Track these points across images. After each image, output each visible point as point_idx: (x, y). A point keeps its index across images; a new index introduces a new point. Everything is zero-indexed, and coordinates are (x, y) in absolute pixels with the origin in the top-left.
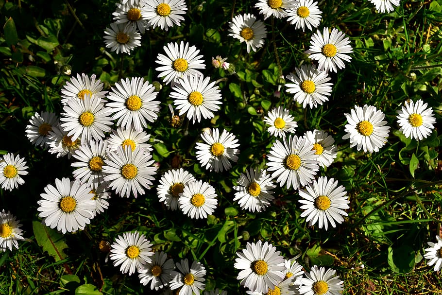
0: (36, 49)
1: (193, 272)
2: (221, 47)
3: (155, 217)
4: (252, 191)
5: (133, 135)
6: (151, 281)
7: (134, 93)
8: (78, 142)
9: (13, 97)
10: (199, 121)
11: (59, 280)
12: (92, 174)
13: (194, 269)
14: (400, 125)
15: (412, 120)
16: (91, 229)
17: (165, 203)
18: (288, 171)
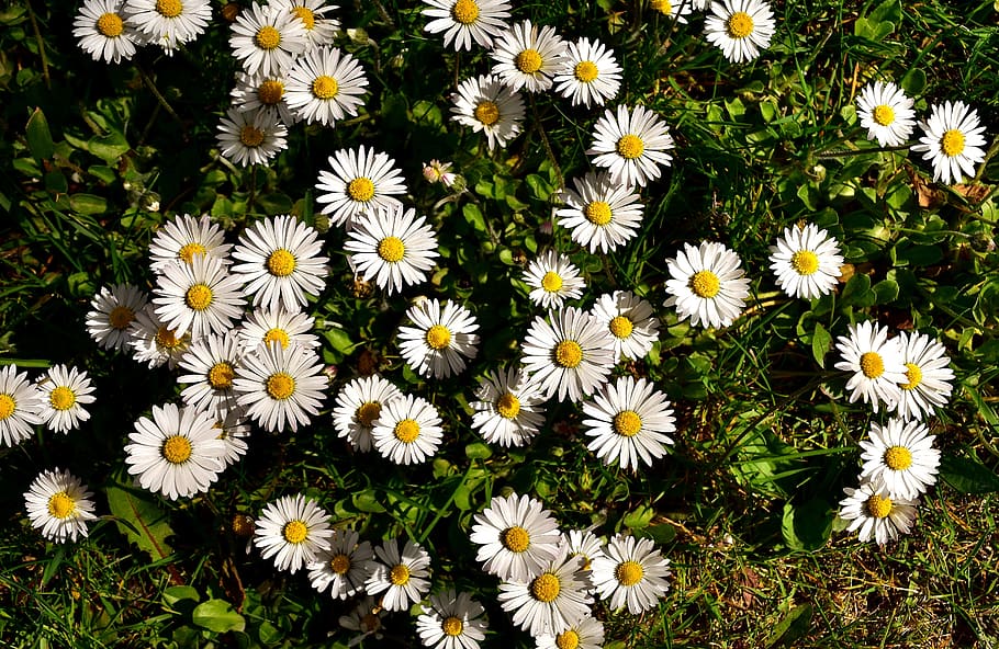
0: (87, 159)
1: (407, 561)
2: (444, 134)
3: (335, 470)
4: (503, 409)
5: (284, 320)
6: (332, 583)
7: (281, 245)
8: (186, 338)
9: (48, 256)
10: (399, 290)
11: (161, 596)
12: (214, 394)
13: (408, 556)
14: (775, 273)
15: (797, 263)
16: (214, 498)
17: (349, 439)
18: (560, 370)
